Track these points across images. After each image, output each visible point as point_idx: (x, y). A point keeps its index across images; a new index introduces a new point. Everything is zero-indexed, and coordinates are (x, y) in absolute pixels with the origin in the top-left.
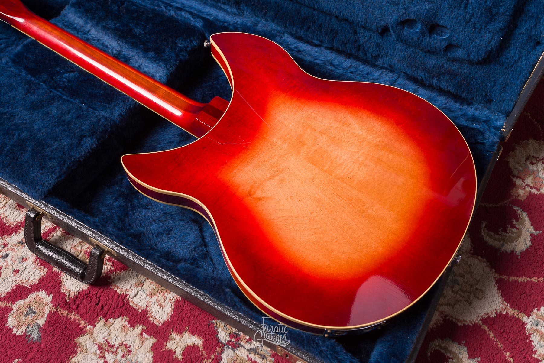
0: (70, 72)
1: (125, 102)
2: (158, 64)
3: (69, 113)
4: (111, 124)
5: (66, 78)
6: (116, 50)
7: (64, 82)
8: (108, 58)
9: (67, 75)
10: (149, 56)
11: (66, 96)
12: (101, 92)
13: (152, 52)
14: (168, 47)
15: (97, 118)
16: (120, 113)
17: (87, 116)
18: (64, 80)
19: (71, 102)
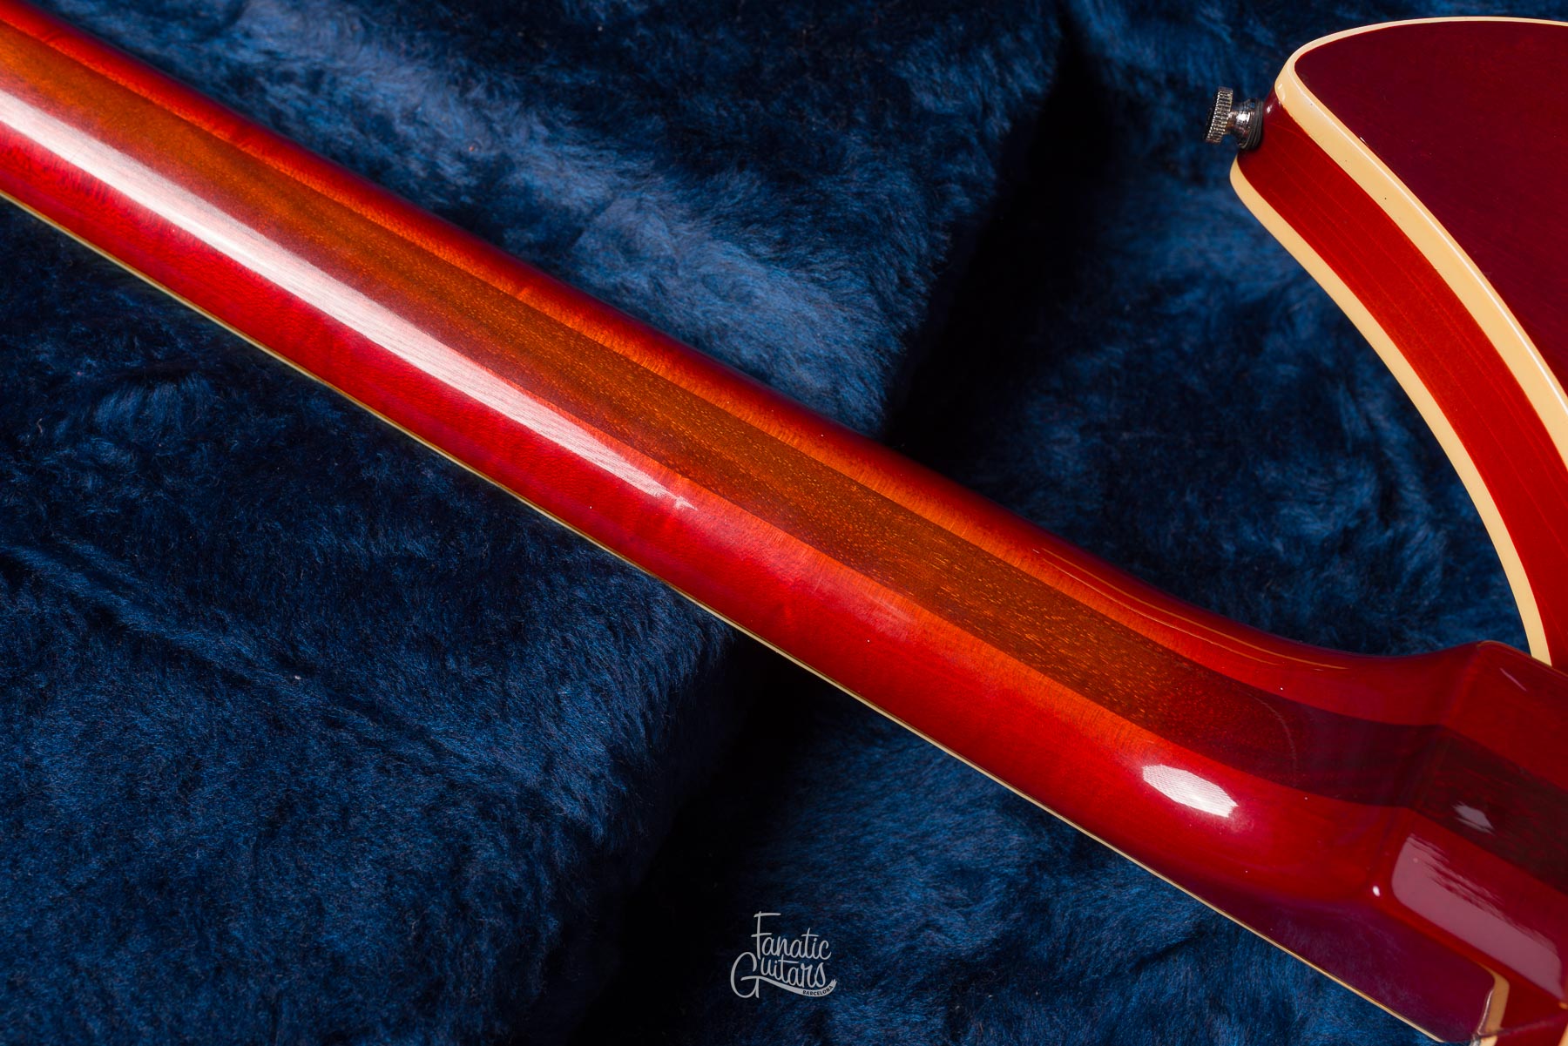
0: (145, 379)
1: (630, 633)
2: (804, 265)
3: (190, 785)
4: (551, 864)
5: (118, 436)
6: (459, 156)
7: (106, 471)
8: (434, 260)
9: (129, 404)
10: (726, 204)
11: (145, 604)
12: (419, 548)
13: (741, 166)
14: (852, 122)
15: (440, 833)
16: (614, 751)
17: (345, 812)
18: (109, 452)
19: (200, 668)
